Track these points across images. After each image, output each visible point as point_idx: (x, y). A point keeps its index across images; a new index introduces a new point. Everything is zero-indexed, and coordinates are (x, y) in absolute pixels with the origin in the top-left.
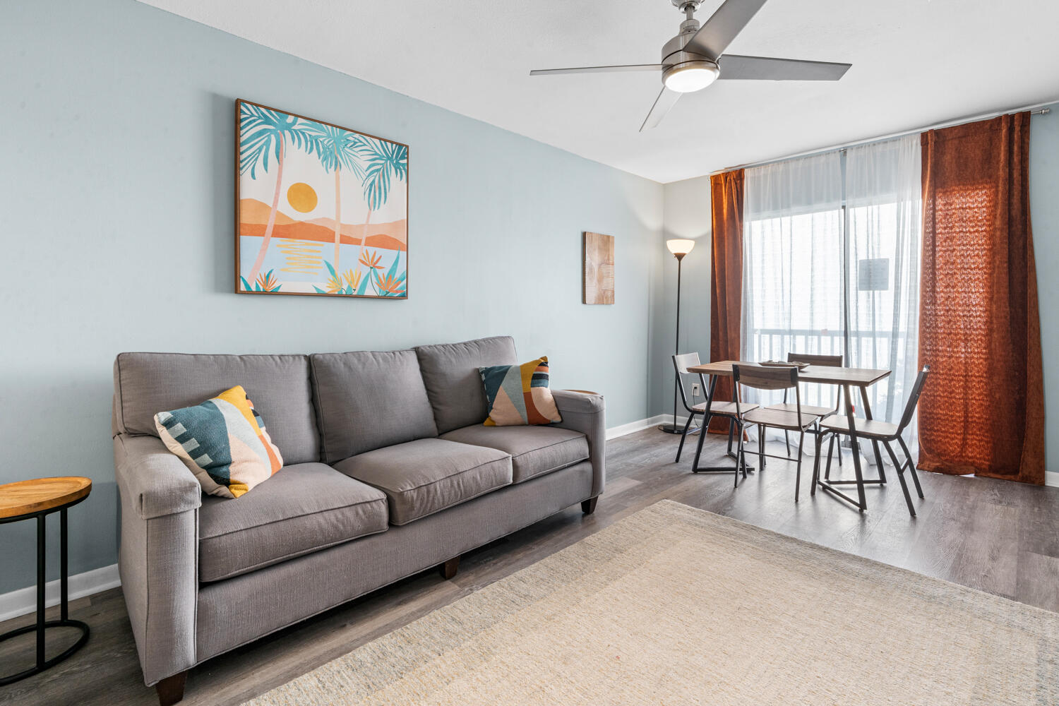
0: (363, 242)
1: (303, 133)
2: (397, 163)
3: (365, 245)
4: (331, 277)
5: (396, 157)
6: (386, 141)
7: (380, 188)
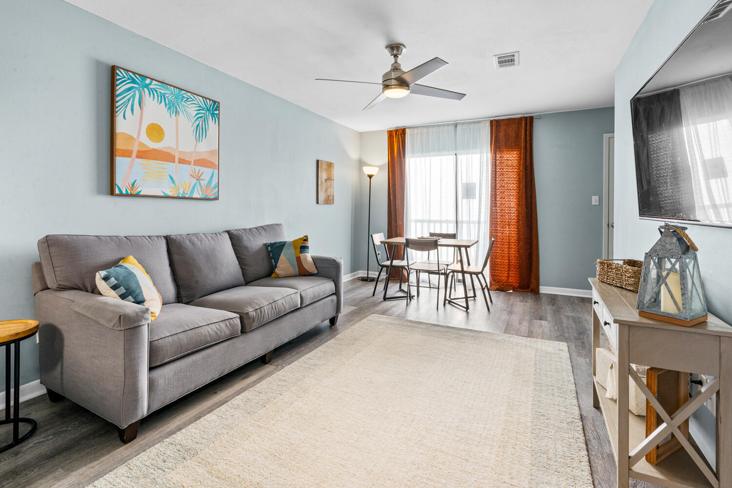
0: (192, 163)
1: (156, 91)
2: (213, 113)
3: (194, 165)
4: (173, 185)
5: (212, 109)
6: (206, 98)
7: (202, 129)
